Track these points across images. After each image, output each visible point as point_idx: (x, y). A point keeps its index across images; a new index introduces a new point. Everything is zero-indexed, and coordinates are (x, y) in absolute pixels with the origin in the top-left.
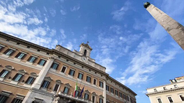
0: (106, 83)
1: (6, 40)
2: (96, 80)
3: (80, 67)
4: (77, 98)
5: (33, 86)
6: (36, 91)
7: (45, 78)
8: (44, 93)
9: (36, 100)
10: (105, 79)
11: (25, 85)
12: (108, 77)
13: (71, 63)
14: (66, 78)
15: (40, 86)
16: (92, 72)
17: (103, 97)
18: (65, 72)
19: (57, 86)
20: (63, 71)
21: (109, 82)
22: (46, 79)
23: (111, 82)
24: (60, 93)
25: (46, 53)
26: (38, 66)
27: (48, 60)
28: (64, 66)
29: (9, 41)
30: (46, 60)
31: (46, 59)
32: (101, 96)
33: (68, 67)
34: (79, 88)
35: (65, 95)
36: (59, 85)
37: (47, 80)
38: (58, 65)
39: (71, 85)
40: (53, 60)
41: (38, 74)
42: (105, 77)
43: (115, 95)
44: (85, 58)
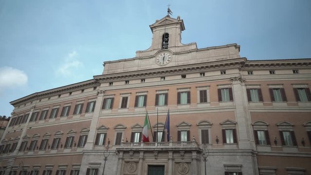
0: (248, 84)
1: (48, 98)
2: (205, 91)
3: (156, 81)
4: (156, 144)
6: (89, 154)
7: (97, 129)
8: (99, 154)
9: (92, 166)
10: (236, 75)
11: (78, 150)
12: (247, 66)
13: (135, 83)
14: (131, 116)
15: (93, 145)
16: (193, 77)
17: (236, 124)
18: (128, 106)
19: (119, 136)
20: (124, 105)
21: (261, 76)
23: (272, 72)
25: (92, 89)
26: (87, 115)
27: (97, 100)
28: (124, 96)
30: (94, 100)
31: (94, 98)
32: (229, 121)
33: (131, 93)
35: (131, 146)
36: (121, 134)
37: (100, 131)
38: (113, 99)
40: (103, 94)
41: (89, 128)
42: (237, 71)
44: (166, 54)
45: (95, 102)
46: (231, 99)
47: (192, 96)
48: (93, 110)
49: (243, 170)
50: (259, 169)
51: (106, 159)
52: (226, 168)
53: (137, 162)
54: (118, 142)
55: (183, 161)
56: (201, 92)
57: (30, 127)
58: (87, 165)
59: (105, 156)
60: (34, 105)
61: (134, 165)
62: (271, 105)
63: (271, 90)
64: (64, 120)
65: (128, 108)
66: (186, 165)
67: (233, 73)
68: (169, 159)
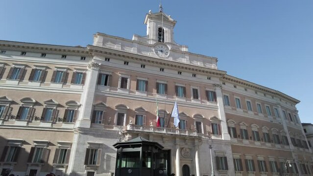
0: (223, 91)
2: (197, 90)
3: (155, 70)
4: (165, 130)
5: (78, 124)
6: (86, 132)
7: (94, 106)
10: (218, 83)
11: (64, 126)
12: (224, 78)
13: (135, 66)
14: (133, 98)
15: (90, 122)
17: (220, 121)
18: (128, 87)
19: (121, 116)
20: (124, 85)
21: (229, 87)
22: (96, 107)
24: (129, 128)
25: (79, 58)
26: (73, 87)
27: (87, 72)
29: (5, 52)
30: (84, 72)
31: (84, 70)
32: (215, 118)
33: (131, 75)
34: (165, 112)
35: (141, 129)
36: (123, 114)
37: (97, 109)
39: (146, 110)
41: (79, 102)
42: (218, 80)
43: (247, 112)
44: (163, 47)
45: (84, 75)
46: (215, 100)
47: (187, 91)
56: (193, 90)
58: (84, 144)
62: (236, 110)
64: (35, 86)
65: (128, 90)
66: (188, 150)
67: (216, 80)
68: (176, 144)
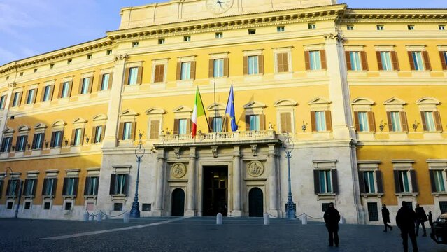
1: (33, 70)
3: (208, 37)
6: (111, 153)
7: (120, 116)
9: (118, 170)
10: (332, 31)
11: (95, 148)
13: (174, 41)
14: (172, 94)
15: (115, 139)
16: (264, 34)
17: (330, 103)
18: (165, 79)
19: (155, 126)
21: (363, 31)
22: (124, 117)
25: (105, 53)
26: (101, 95)
27: (114, 70)
28: (158, 63)
30: (109, 71)
31: (110, 68)
32: (319, 101)
33: (169, 59)
36: (158, 122)
37: (126, 119)
38: (140, 69)
39: (191, 109)
40: (123, 62)
41: (106, 114)
43: (410, 75)
45: (111, 75)
46: (324, 66)
47: (266, 63)
48: (110, 87)
49: (339, 167)
50: (358, 164)
51: (139, 161)
52: (316, 165)
53: (186, 163)
54: (154, 135)
55: (256, 158)
56: (279, 56)
57: (12, 115)
58: (110, 169)
59: (139, 155)
60: (12, 81)
61: (182, 166)
62: (378, 75)
63: (379, 54)
64: (63, 104)
65: (166, 83)
66: (259, 164)
67: (326, 26)
68: (234, 156)
